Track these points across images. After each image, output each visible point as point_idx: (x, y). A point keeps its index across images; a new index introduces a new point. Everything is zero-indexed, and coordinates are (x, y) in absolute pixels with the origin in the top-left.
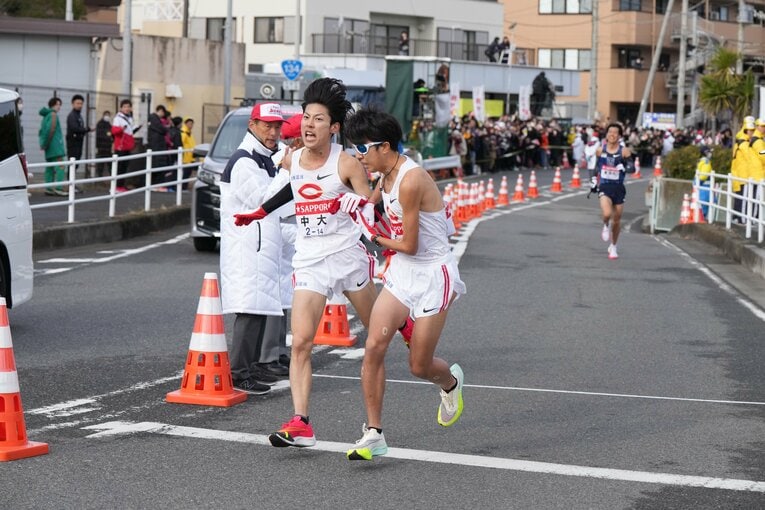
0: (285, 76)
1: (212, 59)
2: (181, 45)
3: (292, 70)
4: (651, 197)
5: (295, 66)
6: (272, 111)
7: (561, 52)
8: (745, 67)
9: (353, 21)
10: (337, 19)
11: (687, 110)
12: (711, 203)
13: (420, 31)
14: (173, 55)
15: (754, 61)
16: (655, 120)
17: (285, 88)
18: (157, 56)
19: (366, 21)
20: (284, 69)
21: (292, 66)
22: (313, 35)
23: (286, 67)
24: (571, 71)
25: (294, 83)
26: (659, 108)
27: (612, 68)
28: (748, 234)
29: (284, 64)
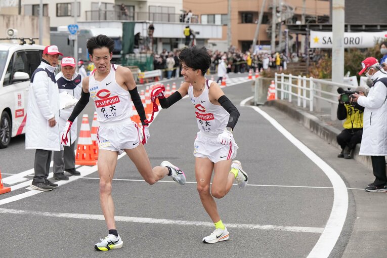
0: (69, 32)
1: (33, 25)
2: (17, 19)
3: (73, 30)
4: (254, 87)
5: (74, 27)
6: (53, 49)
7: (213, 16)
8: (306, 21)
9: (106, 4)
10: (98, 3)
11: (277, 43)
12: (282, 89)
13: (140, 8)
14: (13, 24)
15: (310, 17)
16: (260, 49)
17: (70, 39)
18: (5, 25)
19: (112, 4)
20: (69, 29)
21: (73, 28)
22: (86, 12)
23: (70, 28)
24: (217, 26)
25: (74, 36)
26: (263, 43)
27: (239, 23)
28: (299, 104)
29: (69, 26)
